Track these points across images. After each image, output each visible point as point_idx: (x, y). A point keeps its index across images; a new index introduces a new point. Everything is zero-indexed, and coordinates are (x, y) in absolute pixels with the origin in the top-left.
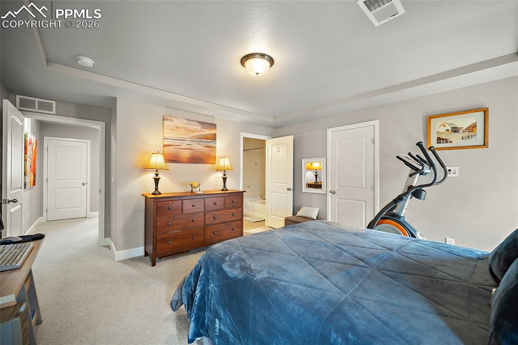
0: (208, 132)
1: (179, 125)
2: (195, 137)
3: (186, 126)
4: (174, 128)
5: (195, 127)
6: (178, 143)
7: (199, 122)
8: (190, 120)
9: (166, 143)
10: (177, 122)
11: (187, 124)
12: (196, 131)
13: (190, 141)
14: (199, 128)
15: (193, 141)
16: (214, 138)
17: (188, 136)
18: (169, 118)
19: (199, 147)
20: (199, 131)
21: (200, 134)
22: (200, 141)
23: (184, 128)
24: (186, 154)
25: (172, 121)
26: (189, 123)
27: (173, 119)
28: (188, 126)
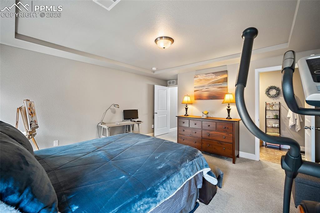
0: (220, 78)
1: (201, 79)
2: (210, 83)
3: (205, 78)
4: (198, 81)
5: (211, 77)
6: (201, 88)
7: (213, 73)
8: (208, 74)
9: (195, 90)
10: (200, 77)
11: (206, 77)
12: (212, 79)
13: (208, 86)
14: (213, 77)
15: (210, 86)
16: (226, 80)
17: (206, 83)
18: (196, 76)
19: (214, 89)
20: (214, 79)
21: (214, 80)
22: (214, 85)
23: (204, 79)
24: (205, 94)
25: (197, 77)
26: (207, 76)
27: (198, 76)
28: (206, 78)
